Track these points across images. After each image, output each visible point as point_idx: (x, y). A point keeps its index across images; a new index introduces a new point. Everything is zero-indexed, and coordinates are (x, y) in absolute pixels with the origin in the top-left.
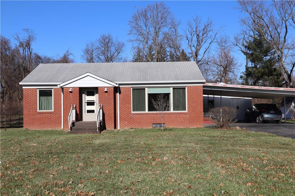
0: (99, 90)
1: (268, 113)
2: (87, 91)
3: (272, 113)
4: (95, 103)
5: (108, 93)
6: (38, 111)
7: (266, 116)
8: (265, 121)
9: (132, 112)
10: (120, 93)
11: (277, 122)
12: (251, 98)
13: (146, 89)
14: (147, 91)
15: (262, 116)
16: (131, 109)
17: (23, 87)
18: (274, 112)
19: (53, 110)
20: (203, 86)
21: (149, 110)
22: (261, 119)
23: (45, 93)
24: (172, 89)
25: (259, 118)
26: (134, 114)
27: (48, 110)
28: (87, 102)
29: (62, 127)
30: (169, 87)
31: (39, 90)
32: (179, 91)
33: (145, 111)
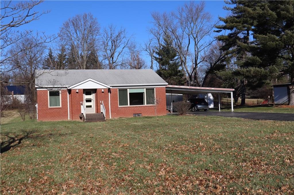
0: (98, 91)
1: (200, 104)
2: (86, 92)
3: (203, 105)
4: (92, 101)
5: (104, 93)
6: (49, 107)
7: (199, 106)
8: (198, 110)
9: (119, 106)
10: (110, 93)
11: (205, 110)
12: (182, 95)
13: (128, 90)
14: (129, 91)
15: (197, 107)
16: (118, 104)
17: (37, 89)
18: (204, 104)
19: (61, 106)
20: (166, 87)
21: (130, 104)
22: (196, 109)
23: (54, 94)
24: (145, 89)
25: (195, 108)
26: (120, 107)
27: (56, 106)
28: (86, 100)
29: (69, 119)
30: (144, 88)
31: (49, 91)
32: (150, 91)
33: (128, 105)
